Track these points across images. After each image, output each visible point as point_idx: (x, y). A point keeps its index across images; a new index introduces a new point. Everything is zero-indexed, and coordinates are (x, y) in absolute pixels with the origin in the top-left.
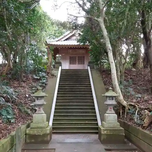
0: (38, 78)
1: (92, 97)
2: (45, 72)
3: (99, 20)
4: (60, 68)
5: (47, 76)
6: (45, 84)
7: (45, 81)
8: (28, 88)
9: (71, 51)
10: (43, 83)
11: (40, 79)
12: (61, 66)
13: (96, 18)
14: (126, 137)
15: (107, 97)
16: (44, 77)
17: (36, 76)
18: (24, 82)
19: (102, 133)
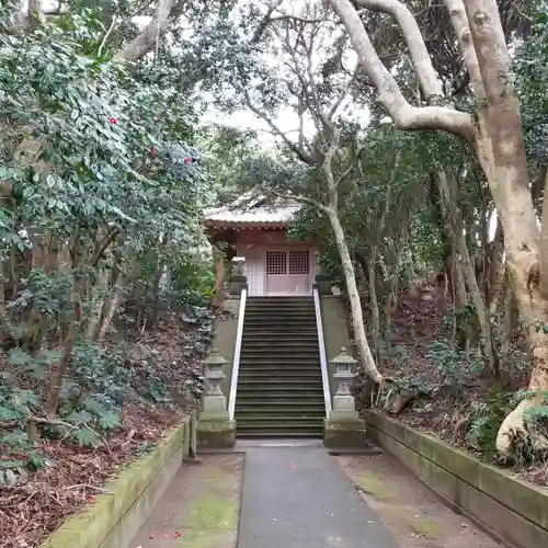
0: (193, 321)
1: (319, 365)
2: (209, 306)
3: (328, 209)
4: (244, 292)
5: (214, 317)
6: (211, 336)
7: (209, 329)
8: (174, 347)
9: (269, 237)
10: (206, 334)
11: (198, 325)
12: (246, 287)
13: (321, 206)
14: (368, 435)
15: (337, 364)
16: (206, 318)
17: (188, 315)
18: (163, 331)
19: (327, 427)
